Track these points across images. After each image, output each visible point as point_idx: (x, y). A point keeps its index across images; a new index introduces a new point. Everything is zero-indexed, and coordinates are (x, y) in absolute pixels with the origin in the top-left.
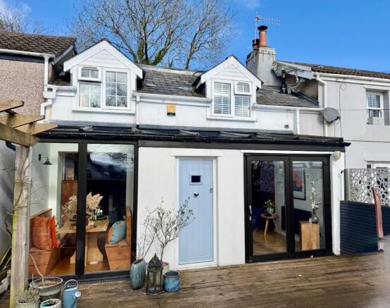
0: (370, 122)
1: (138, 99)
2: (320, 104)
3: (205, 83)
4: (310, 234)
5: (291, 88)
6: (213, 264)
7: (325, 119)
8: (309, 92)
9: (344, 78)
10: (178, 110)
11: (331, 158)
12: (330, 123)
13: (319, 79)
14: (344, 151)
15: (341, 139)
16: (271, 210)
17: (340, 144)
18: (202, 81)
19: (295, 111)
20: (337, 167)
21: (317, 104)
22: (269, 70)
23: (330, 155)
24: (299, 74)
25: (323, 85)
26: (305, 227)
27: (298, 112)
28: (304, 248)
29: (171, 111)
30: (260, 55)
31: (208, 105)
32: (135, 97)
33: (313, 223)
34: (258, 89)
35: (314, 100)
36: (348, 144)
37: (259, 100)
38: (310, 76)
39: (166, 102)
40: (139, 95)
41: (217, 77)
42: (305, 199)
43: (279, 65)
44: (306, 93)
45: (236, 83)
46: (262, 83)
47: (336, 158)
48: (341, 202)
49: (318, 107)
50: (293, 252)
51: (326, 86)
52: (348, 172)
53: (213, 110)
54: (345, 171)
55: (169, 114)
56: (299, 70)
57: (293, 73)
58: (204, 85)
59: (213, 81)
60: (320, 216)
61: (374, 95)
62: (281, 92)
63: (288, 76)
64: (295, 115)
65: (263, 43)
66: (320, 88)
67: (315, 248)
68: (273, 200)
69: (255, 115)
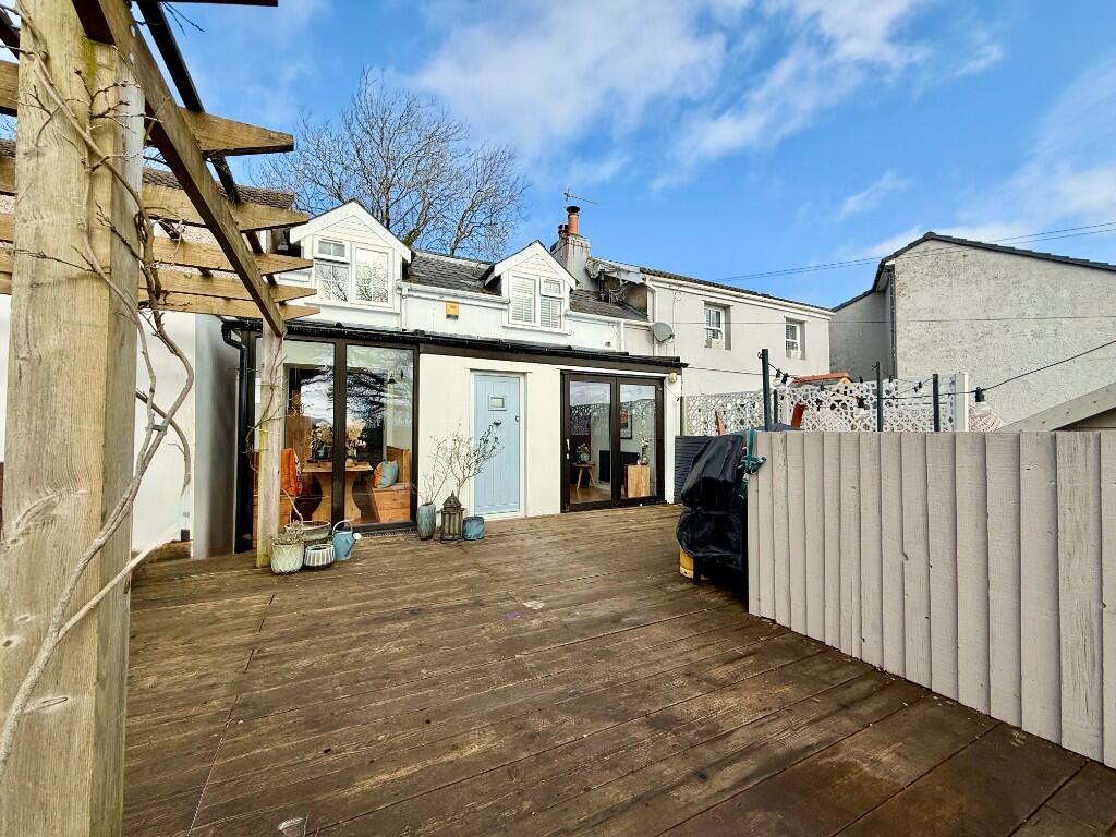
0: (709, 345)
1: (405, 292)
2: (650, 318)
3: (500, 276)
4: (638, 480)
5: (614, 296)
6: (520, 515)
7: (655, 335)
8: (635, 301)
9: (681, 285)
10: (462, 311)
11: (666, 382)
12: (660, 343)
13: (648, 283)
14: (680, 374)
15: (678, 359)
16: (585, 457)
17: (676, 365)
18: (496, 273)
19: (618, 323)
20: (672, 393)
21: (645, 317)
22: (582, 269)
23: (664, 378)
24: (623, 276)
25: (653, 292)
26: (633, 471)
27: (622, 325)
28: (631, 495)
29: (452, 312)
30: (570, 247)
31: (505, 307)
32: (401, 289)
33: (642, 464)
34: (572, 290)
35: (642, 312)
36: (686, 365)
37: (573, 306)
38: (637, 279)
39: (445, 298)
40: (406, 286)
41: (518, 269)
42: (631, 438)
43: (596, 263)
44: (630, 303)
45: (543, 279)
46: (577, 283)
47: (671, 382)
48: (677, 438)
49: (647, 321)
50: (619, 500)
51: (657, 294)
52: (685, 399)
53: (511, 315)
54: (682, 399)
55: (448, 316)
56: (623, 270)
57: (614, 275)
58: (498, 280)
59: (512, 273)
60: (651, 456)
61: (713, 311)
62: (599, 299)
63: (608, 279)
64: (619, 331)
65: (573, 230)
66: (649, 294)
67: (643, 495)
68: (588, 444)
69: (567, 325)
